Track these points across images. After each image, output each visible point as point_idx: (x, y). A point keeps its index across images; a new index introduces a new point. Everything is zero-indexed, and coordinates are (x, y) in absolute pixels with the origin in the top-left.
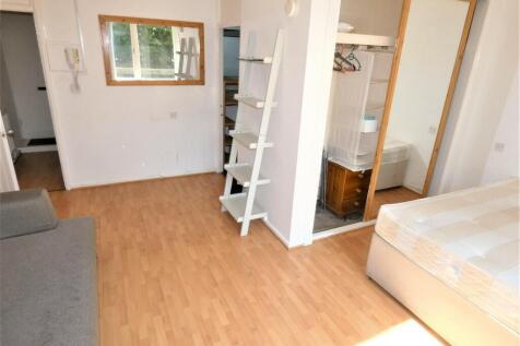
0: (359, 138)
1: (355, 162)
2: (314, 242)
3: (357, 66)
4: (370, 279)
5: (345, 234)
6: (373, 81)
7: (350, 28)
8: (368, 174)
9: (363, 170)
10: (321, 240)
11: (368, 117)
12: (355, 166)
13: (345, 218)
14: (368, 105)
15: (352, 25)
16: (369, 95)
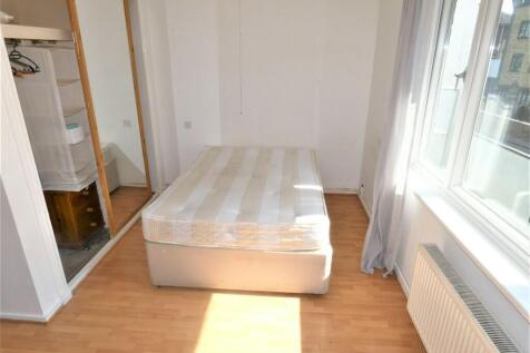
0: (69, 153)
1: (76, 180)
2: (74, 292)
3: (34, 67)
4: (159, 287)
5: (100, 262)
6: (61, 83)
7: (7, 17)
8: (93, 187)
9: (86, 186)
10: (81, 285)
11: (70, 125)
12: (77, 185)
13: (87, 246)
14: (65, 111)
15: (9, 14)
16: (62, 101)
